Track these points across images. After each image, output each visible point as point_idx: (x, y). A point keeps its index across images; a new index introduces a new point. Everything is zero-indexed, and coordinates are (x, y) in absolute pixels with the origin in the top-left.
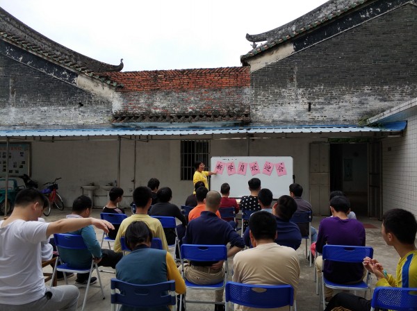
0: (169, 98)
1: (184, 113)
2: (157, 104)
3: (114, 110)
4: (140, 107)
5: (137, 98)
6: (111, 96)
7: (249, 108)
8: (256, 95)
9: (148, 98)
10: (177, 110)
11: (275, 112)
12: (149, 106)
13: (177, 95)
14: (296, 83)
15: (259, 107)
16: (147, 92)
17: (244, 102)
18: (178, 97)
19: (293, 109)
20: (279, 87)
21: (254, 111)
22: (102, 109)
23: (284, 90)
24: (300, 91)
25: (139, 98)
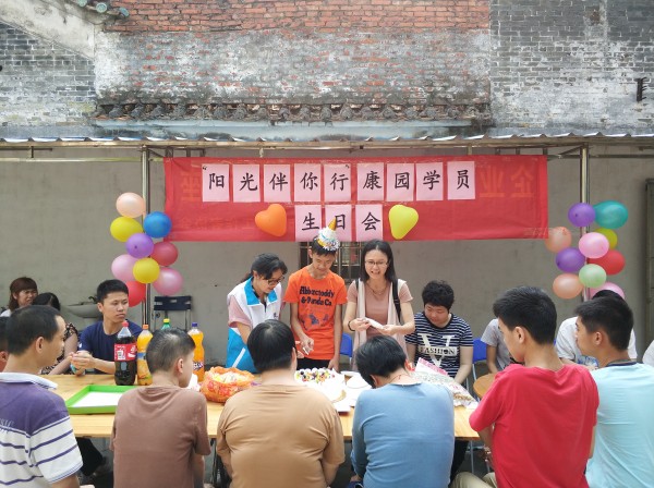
0: (262, 54)
1: (308, 97)
2: (228, 69)
3: (98, 86)
4: (178, 78)
5: (168, 50)
6: (91, 43)
7: (487, 88)
8: (505, 54)
9: (204, 53)
10: (288, 89)
11: (553, 101)
12: (205, 74)
13: (287, 45)
14: (606, 27)
15: (513, 87)
16: (200, 34)
17: (474, 70)
18: (291, 52)
19: (600, 95)
20: (564, 34)
21: (499, 95)
22: (63, 80)
23: (575, 44)
24: (617, 48)
25: (175, 50)
